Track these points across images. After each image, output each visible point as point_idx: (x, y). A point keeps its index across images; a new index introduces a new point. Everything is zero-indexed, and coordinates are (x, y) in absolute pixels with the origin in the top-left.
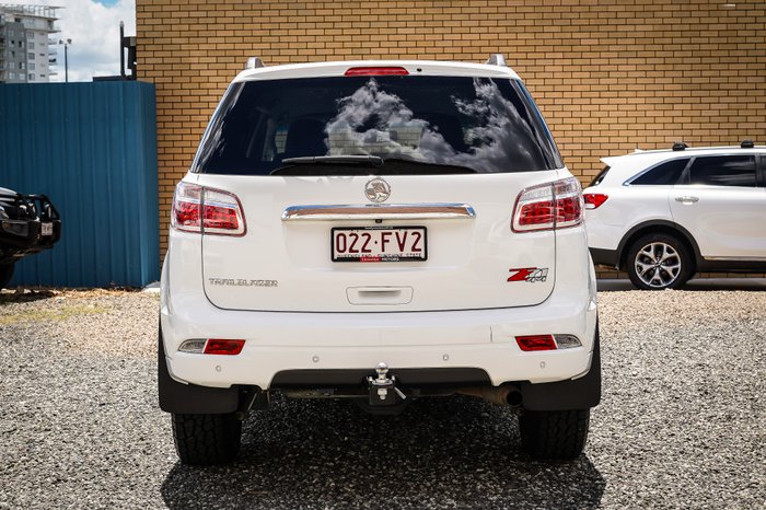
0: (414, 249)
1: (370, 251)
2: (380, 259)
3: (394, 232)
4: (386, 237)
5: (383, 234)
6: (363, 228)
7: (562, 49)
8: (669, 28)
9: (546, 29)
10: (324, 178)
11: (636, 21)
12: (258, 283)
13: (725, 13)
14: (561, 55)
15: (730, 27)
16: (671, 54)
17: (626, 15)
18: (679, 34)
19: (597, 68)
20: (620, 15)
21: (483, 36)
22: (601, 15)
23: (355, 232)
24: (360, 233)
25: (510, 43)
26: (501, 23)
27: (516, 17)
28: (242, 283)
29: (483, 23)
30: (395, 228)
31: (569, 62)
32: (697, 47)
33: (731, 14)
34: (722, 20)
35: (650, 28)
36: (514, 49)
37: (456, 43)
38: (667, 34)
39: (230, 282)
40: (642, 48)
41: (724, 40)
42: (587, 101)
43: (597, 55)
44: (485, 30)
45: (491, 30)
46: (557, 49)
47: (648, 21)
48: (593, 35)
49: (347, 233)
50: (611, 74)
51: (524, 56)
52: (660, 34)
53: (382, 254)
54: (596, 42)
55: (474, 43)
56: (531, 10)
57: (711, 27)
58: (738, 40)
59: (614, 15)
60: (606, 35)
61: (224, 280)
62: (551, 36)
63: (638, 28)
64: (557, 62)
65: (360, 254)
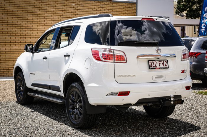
0: (166, 66)
1: (157, 66)
2: (159, 68)
3: (161, 61)
4: (160, 63)
5: (159, 62)
6: (155, 60)
7: (32, 13)
8: (59, 9)
9: (28, 8)
10: (146, 47)
11: (51, 7)
12: (131, 76)
13: (73, 7)
14: (32, 15)
15: (74, 10)
16: (60, 16)
17: (49, 5)
18: (62, 11)
19: (41, 19)
20: (47, 5)
21: (11, 9)
22: (42, 5)
23: (153, 61)
24: (154, 61)
25: (18, 11)
26: (16, 6)
27: (20, 4)
28: (126, 76)
29: (11, 5)
30: (162, 60)
31: (34, 17)
32: (66, 15)
33: (74, 7)
34: (72, 8)
35: (55, 9)
36: (19, 13)
37: (3, 10)
38: (59, 11)
39: (123, 76)
40: (53, 14)
41: (73, 14)
42: (39, 28)
43: (41, 16)
44: (11, 7)
45: (13, 7)
46: (31, 13)
47: (54, 7)
48: (40, 10)
49: (152, 62)
50: (45, 21)
51: (22, 15)
52: (57, 11)
53: (160, 67)
54: (41, 12)
55: (8, 11)
56: (24, 2)
57: (70, 10)
58: (76, 14)
59: (45, 5)
60: (44, 10)
61: (121, 75)
62: (29, 10)
63: (52, 9)
64: (31, 17)
65: (155, 67)
